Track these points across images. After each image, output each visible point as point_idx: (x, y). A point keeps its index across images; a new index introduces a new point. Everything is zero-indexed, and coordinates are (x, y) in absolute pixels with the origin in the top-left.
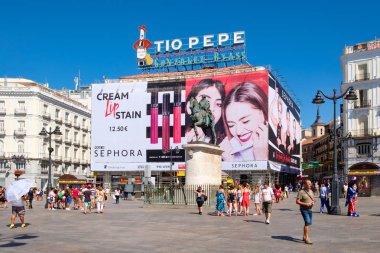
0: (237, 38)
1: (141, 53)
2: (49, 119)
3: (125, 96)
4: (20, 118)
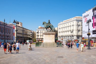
2: (79, 25)
3: (88, 15)
4: (73, 26)
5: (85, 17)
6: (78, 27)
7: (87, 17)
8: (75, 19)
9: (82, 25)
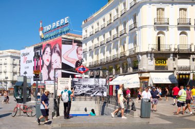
0: (66, 20)
1: (41, 33)
2: (16, 65)
3: (28, 54)
4: (5, 65)
5: (24, 55)
6: (13, 67)
7: (26, 56)
8: (9, 54)
9: (20, 65)
